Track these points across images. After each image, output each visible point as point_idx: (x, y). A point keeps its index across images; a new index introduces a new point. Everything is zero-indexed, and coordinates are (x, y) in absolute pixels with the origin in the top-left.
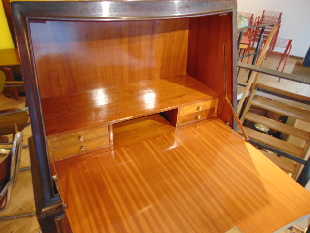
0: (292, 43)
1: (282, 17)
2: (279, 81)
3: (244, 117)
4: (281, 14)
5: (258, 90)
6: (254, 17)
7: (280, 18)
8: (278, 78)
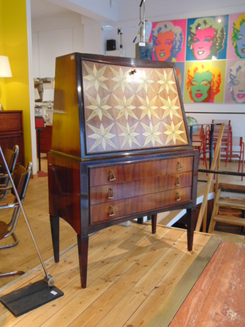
0: (243, 141)
1: (231, 124)
2: (242, 180)
3: (214, 220)
4: (230, 121)
5: (223, 190)
6: (204, 127)
7: (229, 125)
8: (240, 177)
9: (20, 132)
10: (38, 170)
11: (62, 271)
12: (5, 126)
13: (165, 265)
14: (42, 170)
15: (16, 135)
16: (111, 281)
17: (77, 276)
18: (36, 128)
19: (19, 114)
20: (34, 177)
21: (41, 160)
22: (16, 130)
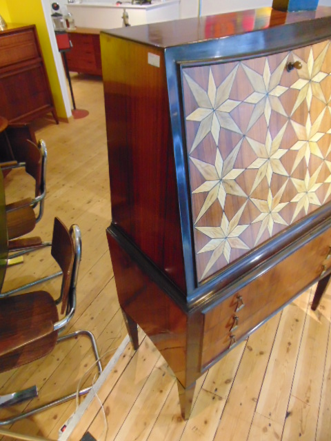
9: (39, 59)
10: (73, 108)
11: (148, 374)
12: (16, 55)
13: (288, 350)
14: (77, 107)
15: (35, 66)
16: (220, 399)
17: (170, 385)
18: (60, 50)
19: (31, 31)
20: (69, 121)
21: (72, 82)
22: (34, 58)
